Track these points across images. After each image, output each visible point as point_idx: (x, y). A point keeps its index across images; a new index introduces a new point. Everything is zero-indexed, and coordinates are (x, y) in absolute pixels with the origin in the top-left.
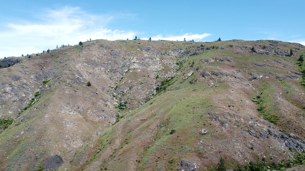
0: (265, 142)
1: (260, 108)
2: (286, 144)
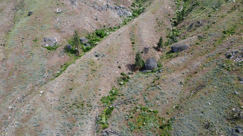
0: (105, 14)
2: (118, 13)
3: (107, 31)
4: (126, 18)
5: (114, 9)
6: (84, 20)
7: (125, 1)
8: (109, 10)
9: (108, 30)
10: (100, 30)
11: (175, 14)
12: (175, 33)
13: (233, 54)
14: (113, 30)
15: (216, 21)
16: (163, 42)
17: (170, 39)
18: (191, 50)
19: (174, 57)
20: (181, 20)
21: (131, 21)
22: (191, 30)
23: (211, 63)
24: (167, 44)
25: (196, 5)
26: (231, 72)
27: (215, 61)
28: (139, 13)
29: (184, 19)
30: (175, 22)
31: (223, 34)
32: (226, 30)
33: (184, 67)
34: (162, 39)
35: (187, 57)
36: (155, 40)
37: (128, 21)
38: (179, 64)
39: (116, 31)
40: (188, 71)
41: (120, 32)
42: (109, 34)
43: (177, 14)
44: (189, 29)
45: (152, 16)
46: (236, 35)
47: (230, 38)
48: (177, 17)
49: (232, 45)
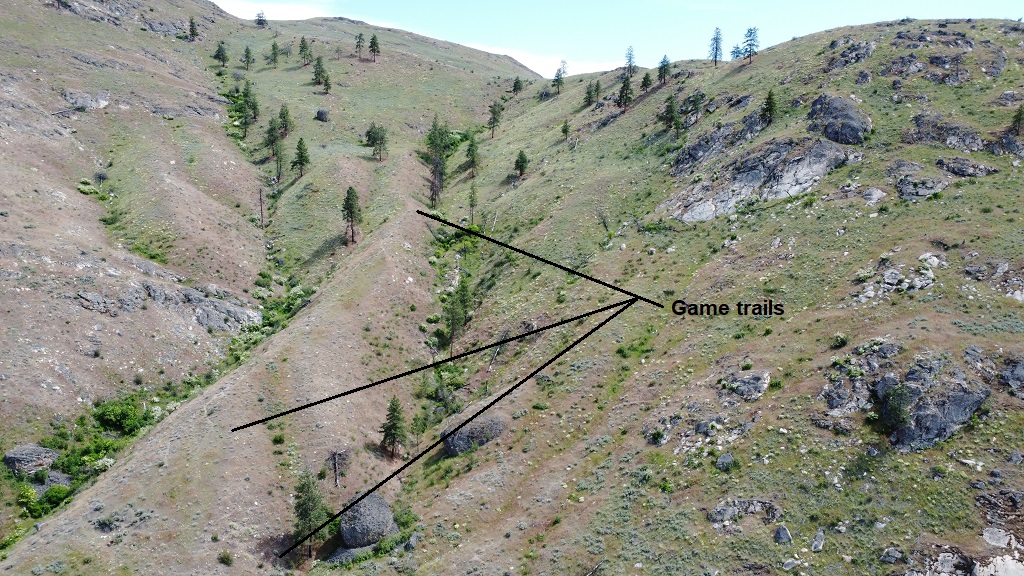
0: (138, 325)
1: (109, 216)
2: (198, 320)
3: (153, 403)
4: (237, 337)
5: (181, 304)
6: (31, 361)
7: (227, 266)
8: (157, 307)
9: (158, 395)
10: (118, 399)
11: (433, 304)
12: (446, 375)
13: (666, 429)
14: (179, 395)
16: (402, 420)
17: (429, 401)
18: (519, 434)
19: (457, 475)
20: (462, 323)
21: (260, 347)
22: (507, 359)
23: (600, 472)
24: (422, 425)
25: (504, 263)
26: (676, 494)
27: (615, 465)
28: (290, 310)
29: (470, 319)
30: (438, 334)
31: (618, 358)
32: (624, 345)
33: (505, 507)
34: (397, 406)
35: (509, 467)
36: (370, 413)
37: (247, 349)
38: (486, 499)
39: (195, 396)
40: (524, 522)
41: (215, 397)
42: (163, 415)
43: (443, 301)
44: (498, 354)
45: (345, 316)
46: (660, 357)
47: (643, 370)
48: (445, 314)
49: (655, 396)
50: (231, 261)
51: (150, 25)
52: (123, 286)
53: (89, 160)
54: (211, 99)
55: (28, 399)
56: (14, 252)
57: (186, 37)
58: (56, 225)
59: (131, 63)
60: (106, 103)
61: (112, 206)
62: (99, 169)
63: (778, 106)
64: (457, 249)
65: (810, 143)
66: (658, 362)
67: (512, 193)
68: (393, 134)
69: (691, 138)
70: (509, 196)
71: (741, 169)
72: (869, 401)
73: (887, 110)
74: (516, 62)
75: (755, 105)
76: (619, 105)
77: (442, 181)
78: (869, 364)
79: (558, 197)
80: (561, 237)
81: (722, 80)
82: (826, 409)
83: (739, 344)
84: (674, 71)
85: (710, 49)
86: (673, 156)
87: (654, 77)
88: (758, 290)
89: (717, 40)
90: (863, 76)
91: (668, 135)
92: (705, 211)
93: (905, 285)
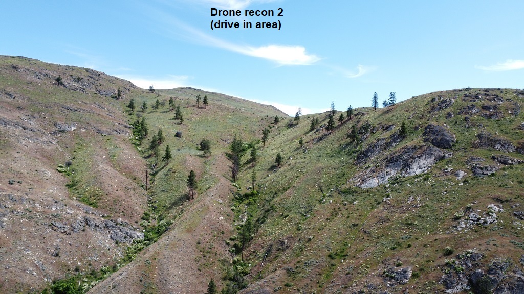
0: (80, 239)
1: (70, 183)
2: (111, 237)
3: (84, 281)
4: (130, 246)
5: (103, 228)
6: (23, 259)
7: (128, 209)
8: (90, 230)
9: (87, 277)
10: (65, 279)
11: (233, 231)
12: (239, 268)
14: (98, 277)
15: (311, 237)
17: (230, 282)
20: (248, 240)
21: (142, 252)
22: (271, 259)
25: (270, 210)
28: (159, 233)
29: (252, 238)
30: (236, 246)
31: (329, 259)
32: (332, 252)
34: (213, 284)
36: (199, 288)
37: (135, 253)
39: (106, 278)
41: (117, 279)
42: (89, 288)
43: (238, 229)
44: (267, 257)
45: (187, 236)
46: (351, 259)
47: (343, 266)
48: (239, 236)
49: (350, 280)
50: (130, 207)
51: (99, 92)
52: (74, 219)
53: (64, 155)
54: (125, 126)
55: (18, 280)
56: (22, 201)
57: (116, 97)
58: (44, 188)
59: (88, 109)
60: (75, 128)
61: (73, 178)
62: (68, 160)
63: (407, 129)
64: (246, 203)
65: (425, 148)
66: (351, 262)
67: (274, 175)
68: (214, 144)
69: (364, 146)
70: (272, 176)
71: (391, 161)
72: (468, 285)
73: (464, 132)
74: (276, 109)
75: (396, 129)
76: (328, 130)
77: (238, 168)
78: (466, 264)
79: (297, 177)
80: (299, 197)
81: (379, 117)
82: (444, 289)
83: (394, 252)
84: (355, 113)
85: (372, 102)
86: (355, 155)
87: (345, 115)
88: (402, 224)
89: (375, 98)
90: (449, 115)
91: (353, 144)
92: (373, 182)
93: (482, 221)
